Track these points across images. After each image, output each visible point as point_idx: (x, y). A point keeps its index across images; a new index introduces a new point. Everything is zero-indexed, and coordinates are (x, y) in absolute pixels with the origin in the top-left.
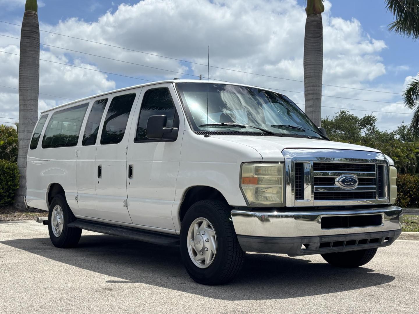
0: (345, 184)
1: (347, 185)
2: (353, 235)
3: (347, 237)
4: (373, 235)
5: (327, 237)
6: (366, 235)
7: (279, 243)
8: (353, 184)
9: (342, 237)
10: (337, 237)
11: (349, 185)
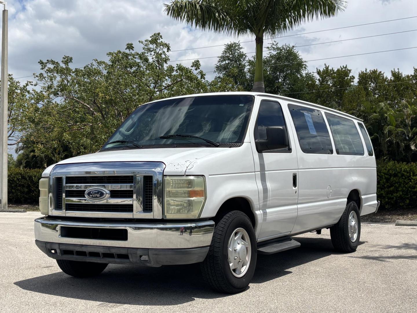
0: (90, 197)
1: (92, 197)
2: (89, 246)
3: (82, 248)
4: (113, 249)
5: (65, 245)
6: (104, 248)
8: (99, 196)
9: (78, 247)
10: (73, 246)
11: (94, 197)
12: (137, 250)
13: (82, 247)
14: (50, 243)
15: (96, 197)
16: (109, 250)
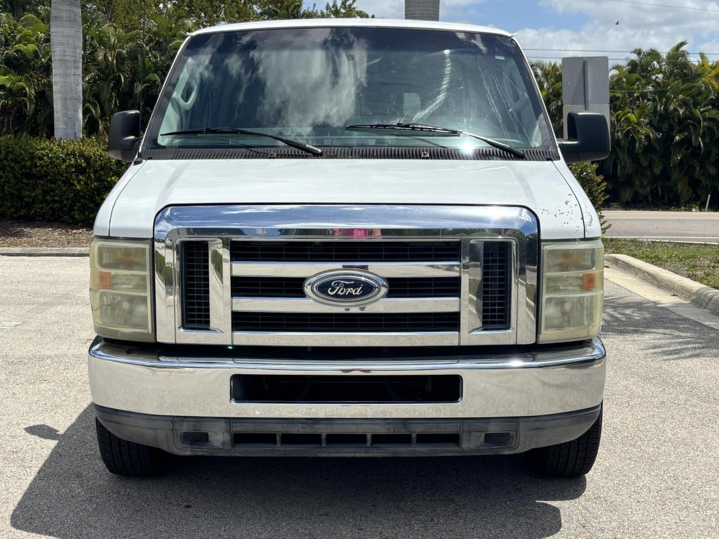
0: (329, 295)
1: (336, 295)
2: (339, 421)
4: (419, 425)
7: (124, 424)
8: (358, 293)
10: (283, 423)
11: (344, 296)
12: (489, 422)
13: (314, 424)
14: (188, 419)
15: (351, 296)
16: (406, 428)
